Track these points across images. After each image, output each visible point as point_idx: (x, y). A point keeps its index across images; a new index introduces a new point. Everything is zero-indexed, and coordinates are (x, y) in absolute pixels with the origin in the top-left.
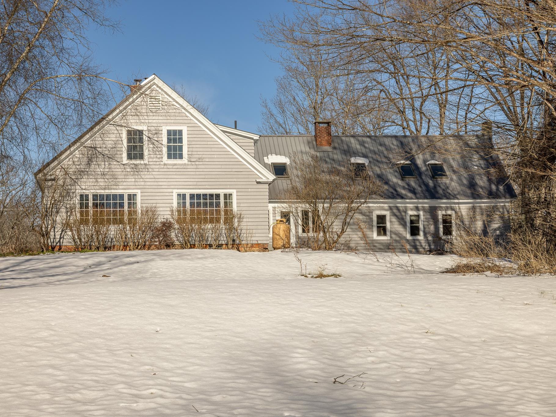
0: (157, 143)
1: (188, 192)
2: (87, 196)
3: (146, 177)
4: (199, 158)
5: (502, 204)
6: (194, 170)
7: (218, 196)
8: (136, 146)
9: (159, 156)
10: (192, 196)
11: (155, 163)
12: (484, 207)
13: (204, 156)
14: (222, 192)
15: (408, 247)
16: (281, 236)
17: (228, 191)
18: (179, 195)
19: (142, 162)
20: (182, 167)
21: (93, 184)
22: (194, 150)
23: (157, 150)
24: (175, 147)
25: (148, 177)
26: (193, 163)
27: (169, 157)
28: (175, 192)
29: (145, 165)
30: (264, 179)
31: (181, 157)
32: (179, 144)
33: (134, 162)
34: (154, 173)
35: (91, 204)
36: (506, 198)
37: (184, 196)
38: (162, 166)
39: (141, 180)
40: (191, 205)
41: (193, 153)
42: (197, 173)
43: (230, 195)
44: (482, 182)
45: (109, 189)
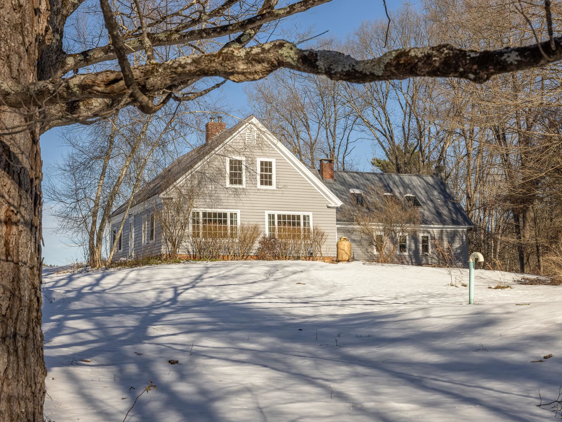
0: (252, 171)
1: (276, 213)
2: (198, 213)
3: (244, 199)
4: (285, 186)
5: (462, 230)
6: (281, 195)
7: (299, 217)
8: (236, 173)
9: (254, 183)
10: (279, 217)
11: (250, 188)
12: (449, 231)
13: (288, 184)
14: (301, 214)
15: (396, 260)
16: (346, 250)
17: (306, 213)
18: (269, 215)
19: (241, 187)
20: (272, 192)
21: (202, 203)
22: (281, 178)
23: (252, 177)
24: (266, 175)
25: (246, 199)
26: (280, 190)
27: (262, 183)
28: (267, 213)
29: (243, 189)
30: (333, 205)
31: (270, 184)
32: (270, 173)
33: (234, 186)
34: (250, 196)
35: (201, 221)
36: (465, 225)
37: (273, 215)
38: (257, 191)
39: (241, 202)
40: (278, 223)
41: (280, 181)
42: (283, 198)
43: (308, 216)
44: (445, 212)
45: (215, 208)
